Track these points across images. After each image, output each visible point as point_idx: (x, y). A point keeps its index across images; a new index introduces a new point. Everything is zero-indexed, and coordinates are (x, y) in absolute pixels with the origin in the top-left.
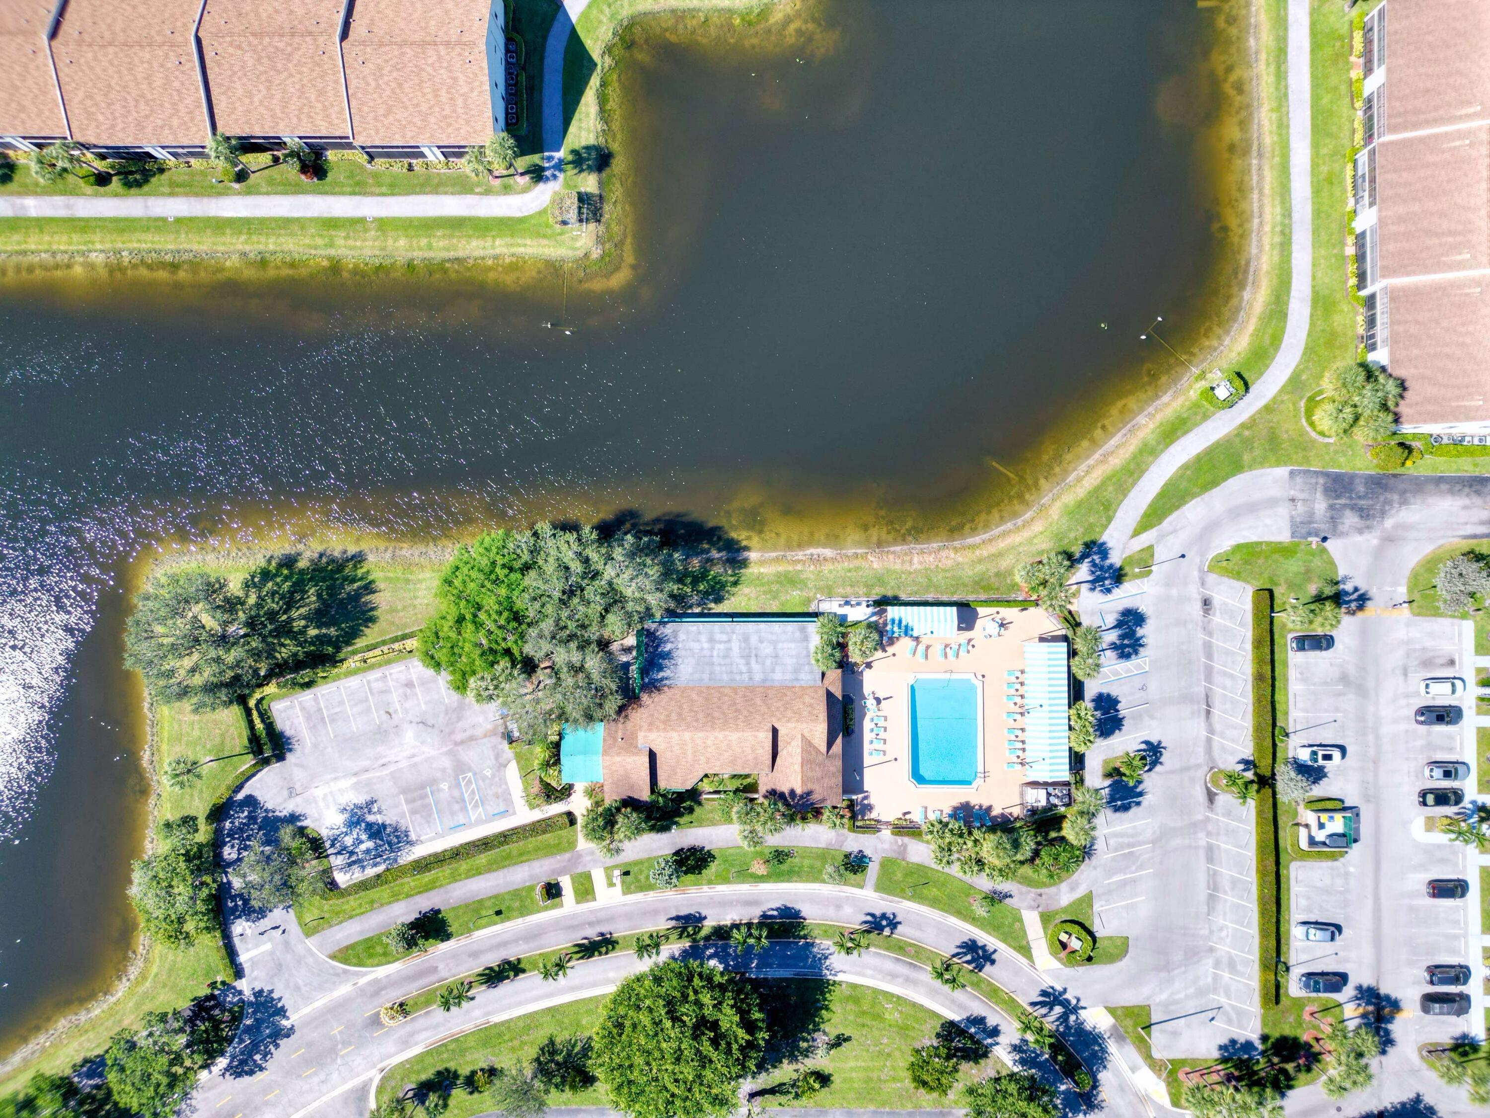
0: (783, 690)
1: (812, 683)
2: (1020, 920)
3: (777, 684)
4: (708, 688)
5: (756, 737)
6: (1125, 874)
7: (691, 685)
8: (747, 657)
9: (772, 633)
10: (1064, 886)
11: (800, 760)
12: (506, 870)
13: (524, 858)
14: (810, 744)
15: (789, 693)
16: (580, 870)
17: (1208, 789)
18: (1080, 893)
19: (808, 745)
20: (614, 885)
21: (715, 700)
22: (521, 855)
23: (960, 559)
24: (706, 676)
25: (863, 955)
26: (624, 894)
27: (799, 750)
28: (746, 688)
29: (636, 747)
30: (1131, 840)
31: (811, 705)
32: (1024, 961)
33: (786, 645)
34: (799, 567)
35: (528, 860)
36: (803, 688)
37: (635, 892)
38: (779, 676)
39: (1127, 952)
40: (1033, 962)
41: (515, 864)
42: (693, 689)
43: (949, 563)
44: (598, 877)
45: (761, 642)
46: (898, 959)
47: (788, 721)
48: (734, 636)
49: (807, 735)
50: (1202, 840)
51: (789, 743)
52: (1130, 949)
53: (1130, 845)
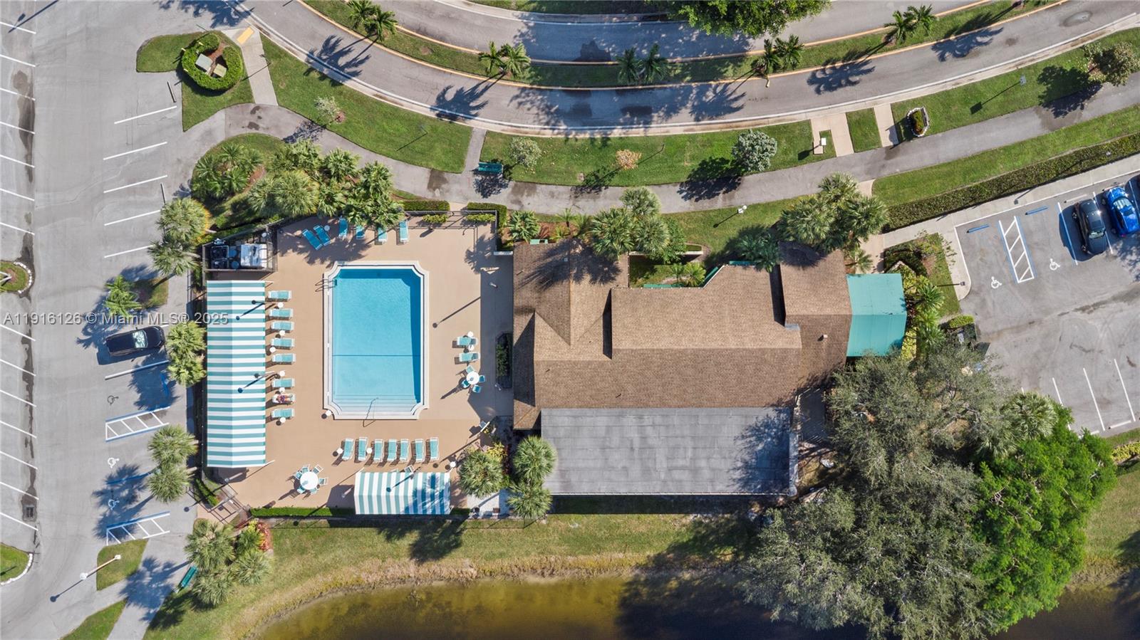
0: (595, 402)
1: (555, 412)
2: (278, 92)
3: (605, 411)
4: (700, 406)
5: (634, 342)
6: (139, 153)
7: (724, 410)
8: (646, 447)
9: (610, 480)
10: (220, 137)
11: (573, 309)
12: (970, 153)
13: (945, 169)
14: (557, 330)
15: (588, 399)
16: (868, 154)
17: (31, 267)
18: (199, 129)
19: (562, 328)
20: (823, 134)
21: (690, 390)
22: (949, 174)
23: (352, 569)
24: (703, 421)
25: (488, 45)
26: (808, 123)
27: (573, 322)
28: (647, 406)
29: (802, 327)
30: (131, 198)
31: (557, 384)
32: (274, 39)
33: (591, 464)
34: (570, 559)
35: (939, 166)
36: (566, 405)
37: (794, 125)
38: (601, 420)
39: (139, 52)
40: (263, 38)
41: (958, 161)
42: (721, 405)
43: (367, 564)
44: (843, 146)
45: (625, 468)
46: (441, 39)
47: (589, 363)
48: (663, 476)
49: (563, 343)
50: (39, 199)
51: (587, 331)
52: (135, 56)
53: (132, 191)
